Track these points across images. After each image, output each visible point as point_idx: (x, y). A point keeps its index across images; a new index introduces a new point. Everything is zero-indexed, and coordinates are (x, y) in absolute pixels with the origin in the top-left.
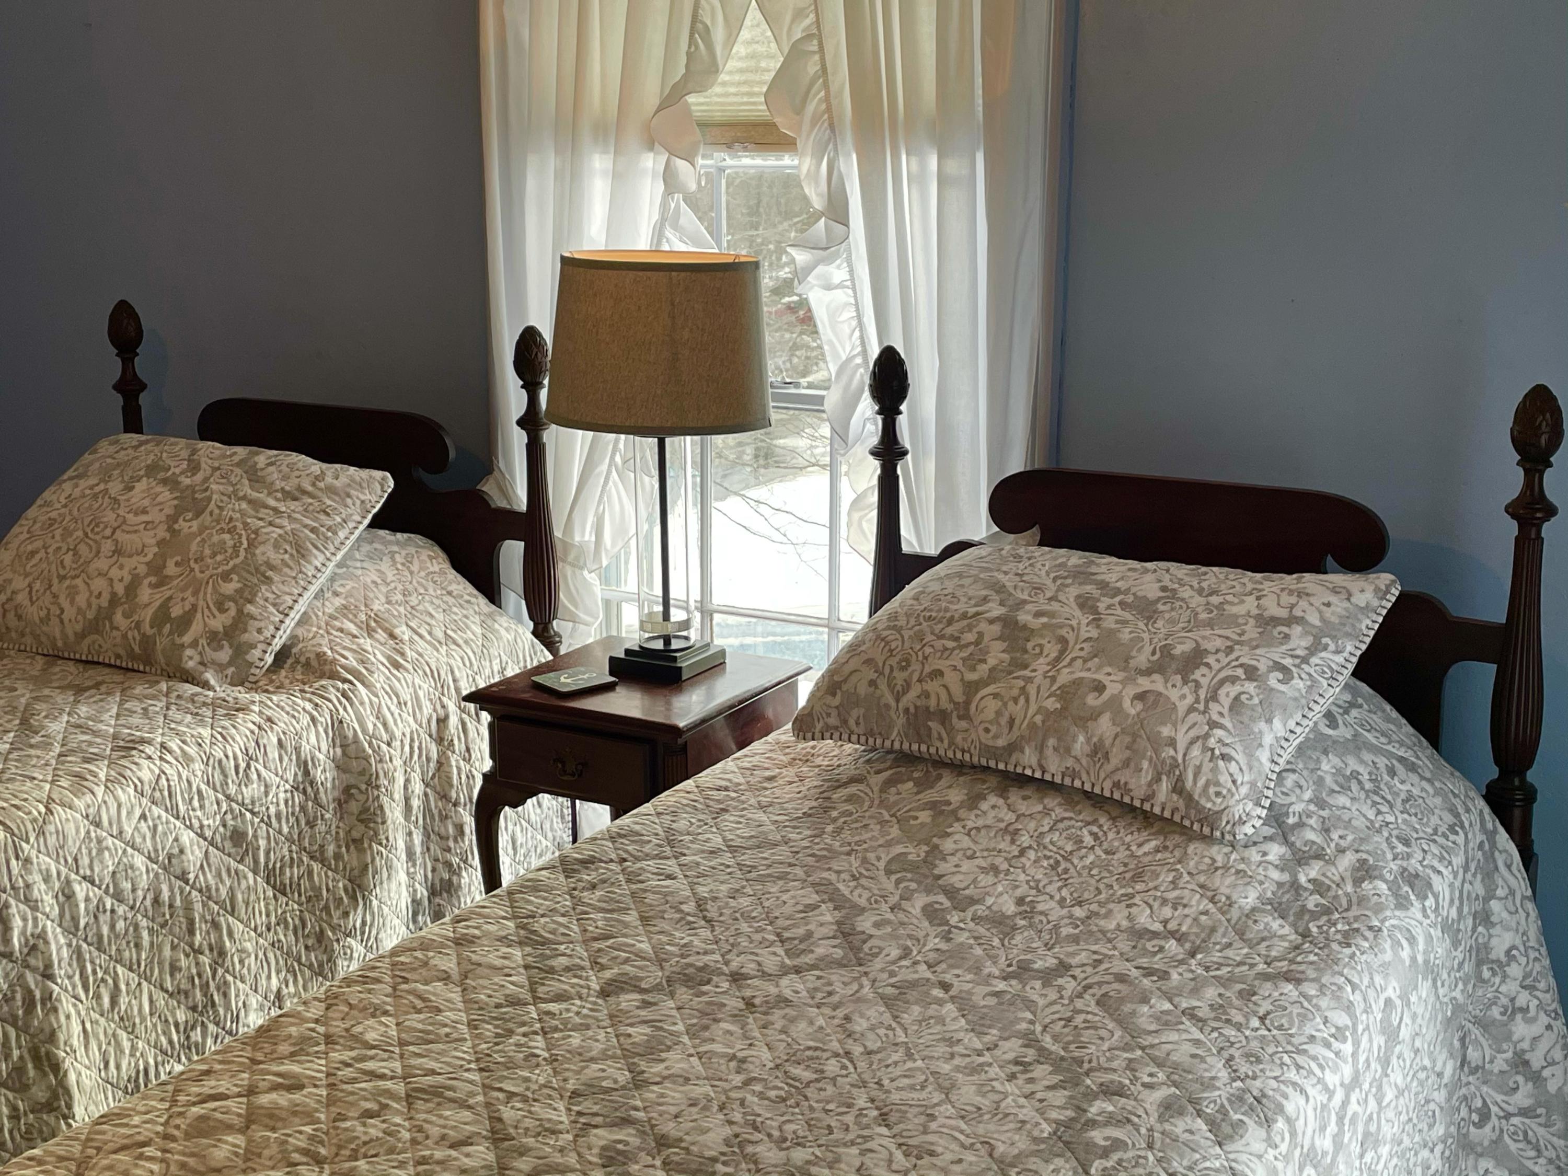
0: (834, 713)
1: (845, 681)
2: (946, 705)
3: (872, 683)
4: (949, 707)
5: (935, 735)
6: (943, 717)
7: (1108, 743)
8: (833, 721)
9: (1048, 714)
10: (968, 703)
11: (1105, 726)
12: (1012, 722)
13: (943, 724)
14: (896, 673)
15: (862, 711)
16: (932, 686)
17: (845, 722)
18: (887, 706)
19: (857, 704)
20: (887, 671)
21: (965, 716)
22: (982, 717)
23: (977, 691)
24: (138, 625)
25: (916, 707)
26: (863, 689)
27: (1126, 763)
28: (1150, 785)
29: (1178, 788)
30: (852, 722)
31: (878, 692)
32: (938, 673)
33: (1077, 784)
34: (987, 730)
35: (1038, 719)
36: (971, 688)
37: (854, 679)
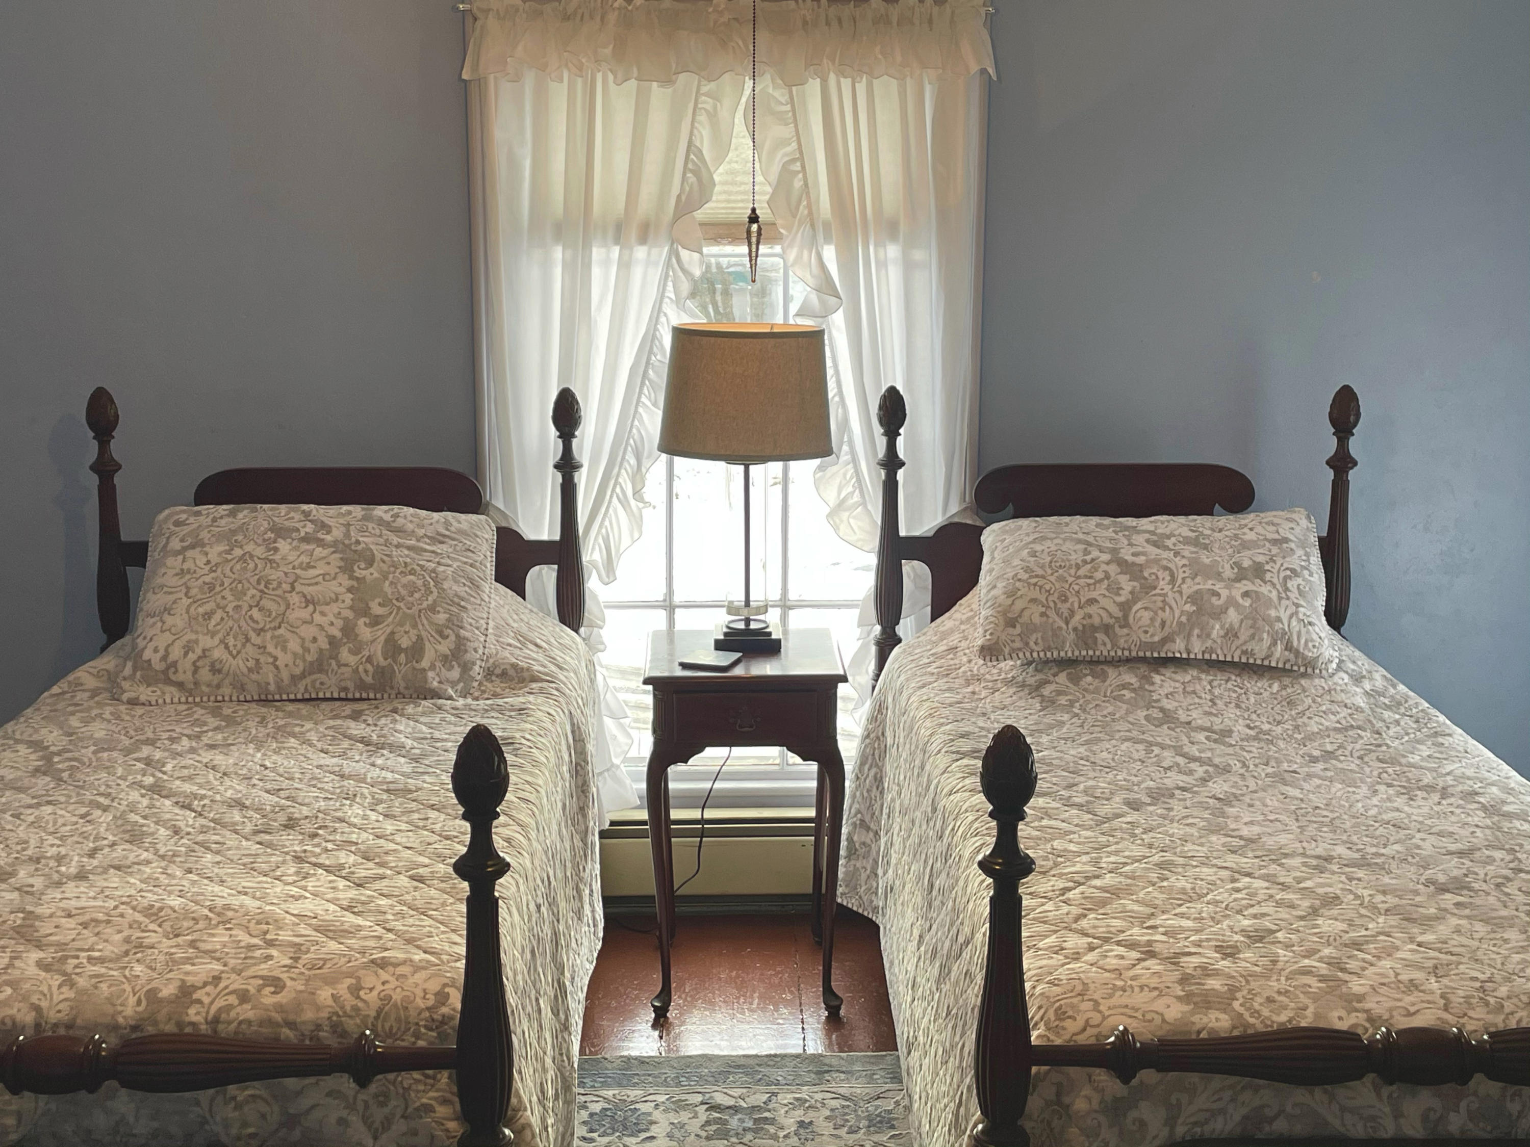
0: (1018, 639)
1: (1020, 616)
2: (1107, 620)
3: (1043, 614)
4: (1112, 621)
5: (1100, 642)
6: (1107, 629)
7: (1236, 627)
8: (1018, 644)
9: (1190, 615)
10: (1126, 617)
11: (1233, 616)
12: (1163, 624)
13: (1107, 634)
14: (1059, 605)
15: (1039, 635)
16: (1092, 610)
17: (1027, 644)
18: (1060, 628)
19: (1035, 630)
20: (1052, 605)
21: (1125, 624)
22: (1140, 623)
23: (1130, 608)
24: (369, 660)
25: (1084, 626)
26: (1037, 619)
27: (1252, 637)
28: (1269, 648)
29: (1289, 647)
30: (1032, 644)
31: (1051, 620)
32: (1092, 601)
33: (1214, 657)
34: (1146, 632)
35: (1184, 619)
36: (1125, 607)
37: (1026, 613)
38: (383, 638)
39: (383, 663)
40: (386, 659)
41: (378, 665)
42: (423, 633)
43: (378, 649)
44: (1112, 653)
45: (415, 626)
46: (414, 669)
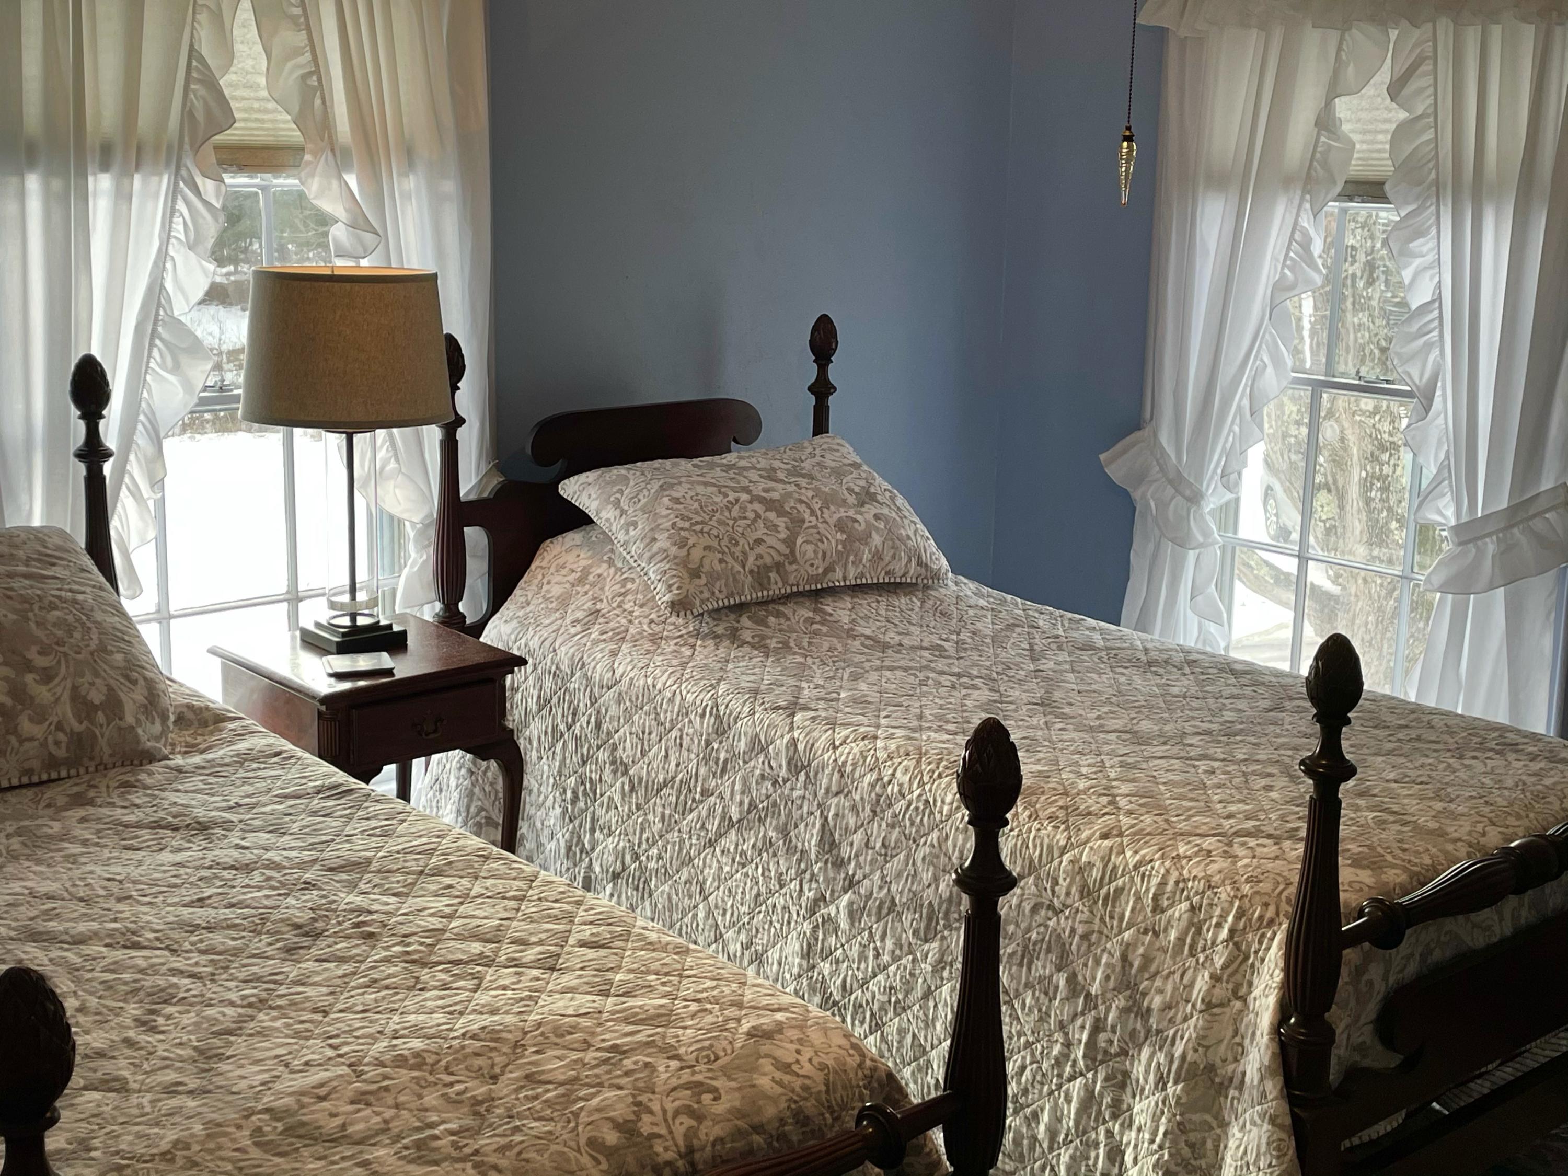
0: (705, 590)
1: (701, 565)
2: (777, 558)
3: (721, 561)
4: (781, 559)
5: (773, 581)
6: (778, 566)
7: (880, 549)
8: (706, 595)
9: (844, 543)
10: (793, 552)
11: (877, 540)
12: (824, 554)
13: (778, 572)
14: (733, 549)
15: (723, 581)
16: (760, 550)
17: (713, 593)
18: (739, 572)
19: (718, 579)
20: (726, 550)
21: (795, 561)
22: (807, 557)
23: (795, 543)
24: (60, 727)
25: (758, 567)
26: (718, 567)
27: (894, 557)
28: (906, 565)
29: (920, 563)
30: (717, 592)
31: (730, 566)
32: (759, 541)
33: (864, 581)
34: (812, 565)
35: (840, 547)
36: (790, 542)
37: (707, 562)
38: (66, 696)
39: (78, 727)
40: (81, 723)
41: (72, 732)
42: (112, 682)
43: (66, 710)
44: (783, 591)
45: (96, 674)
46: (120, 729)
